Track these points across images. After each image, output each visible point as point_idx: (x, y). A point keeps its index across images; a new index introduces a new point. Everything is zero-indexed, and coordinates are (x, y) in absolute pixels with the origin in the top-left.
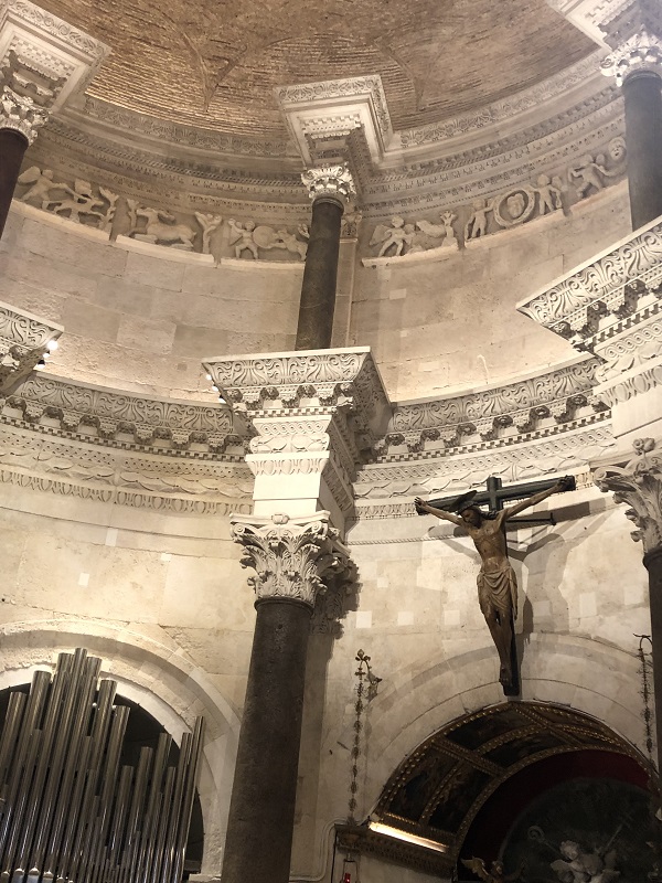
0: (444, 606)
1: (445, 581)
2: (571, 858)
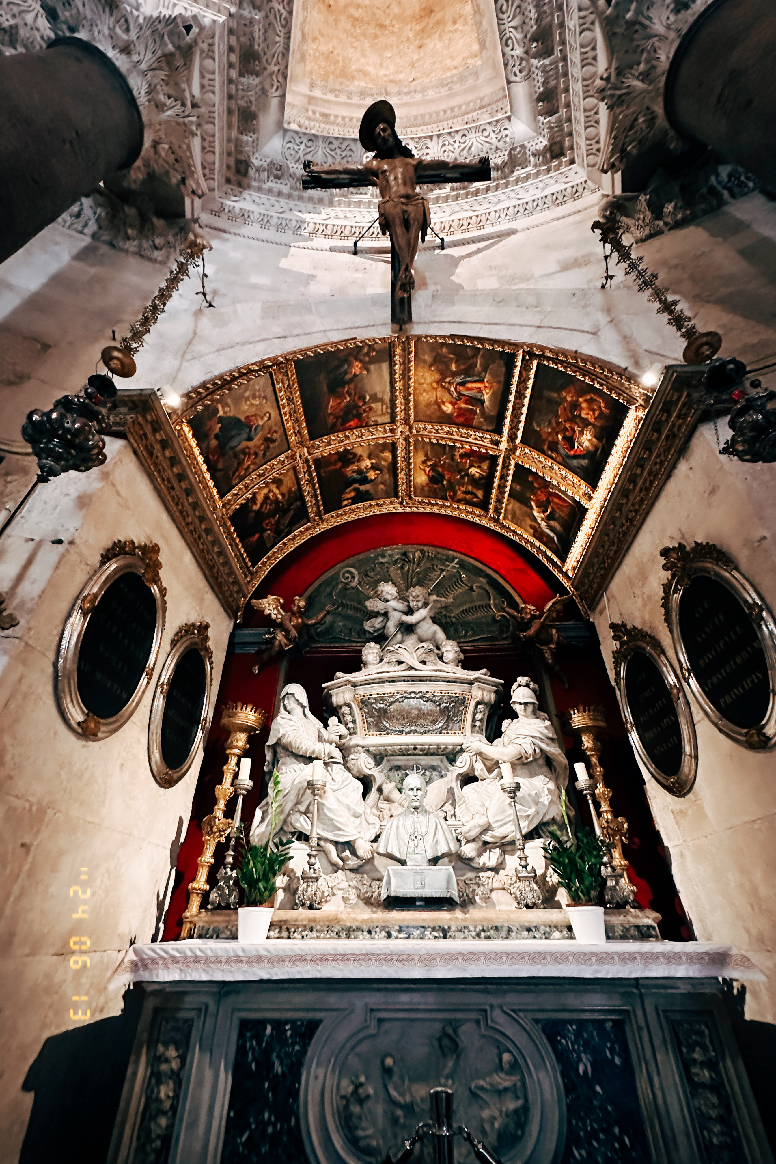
0: (311, 282)
1: (313, 270)
2: (389, 597)
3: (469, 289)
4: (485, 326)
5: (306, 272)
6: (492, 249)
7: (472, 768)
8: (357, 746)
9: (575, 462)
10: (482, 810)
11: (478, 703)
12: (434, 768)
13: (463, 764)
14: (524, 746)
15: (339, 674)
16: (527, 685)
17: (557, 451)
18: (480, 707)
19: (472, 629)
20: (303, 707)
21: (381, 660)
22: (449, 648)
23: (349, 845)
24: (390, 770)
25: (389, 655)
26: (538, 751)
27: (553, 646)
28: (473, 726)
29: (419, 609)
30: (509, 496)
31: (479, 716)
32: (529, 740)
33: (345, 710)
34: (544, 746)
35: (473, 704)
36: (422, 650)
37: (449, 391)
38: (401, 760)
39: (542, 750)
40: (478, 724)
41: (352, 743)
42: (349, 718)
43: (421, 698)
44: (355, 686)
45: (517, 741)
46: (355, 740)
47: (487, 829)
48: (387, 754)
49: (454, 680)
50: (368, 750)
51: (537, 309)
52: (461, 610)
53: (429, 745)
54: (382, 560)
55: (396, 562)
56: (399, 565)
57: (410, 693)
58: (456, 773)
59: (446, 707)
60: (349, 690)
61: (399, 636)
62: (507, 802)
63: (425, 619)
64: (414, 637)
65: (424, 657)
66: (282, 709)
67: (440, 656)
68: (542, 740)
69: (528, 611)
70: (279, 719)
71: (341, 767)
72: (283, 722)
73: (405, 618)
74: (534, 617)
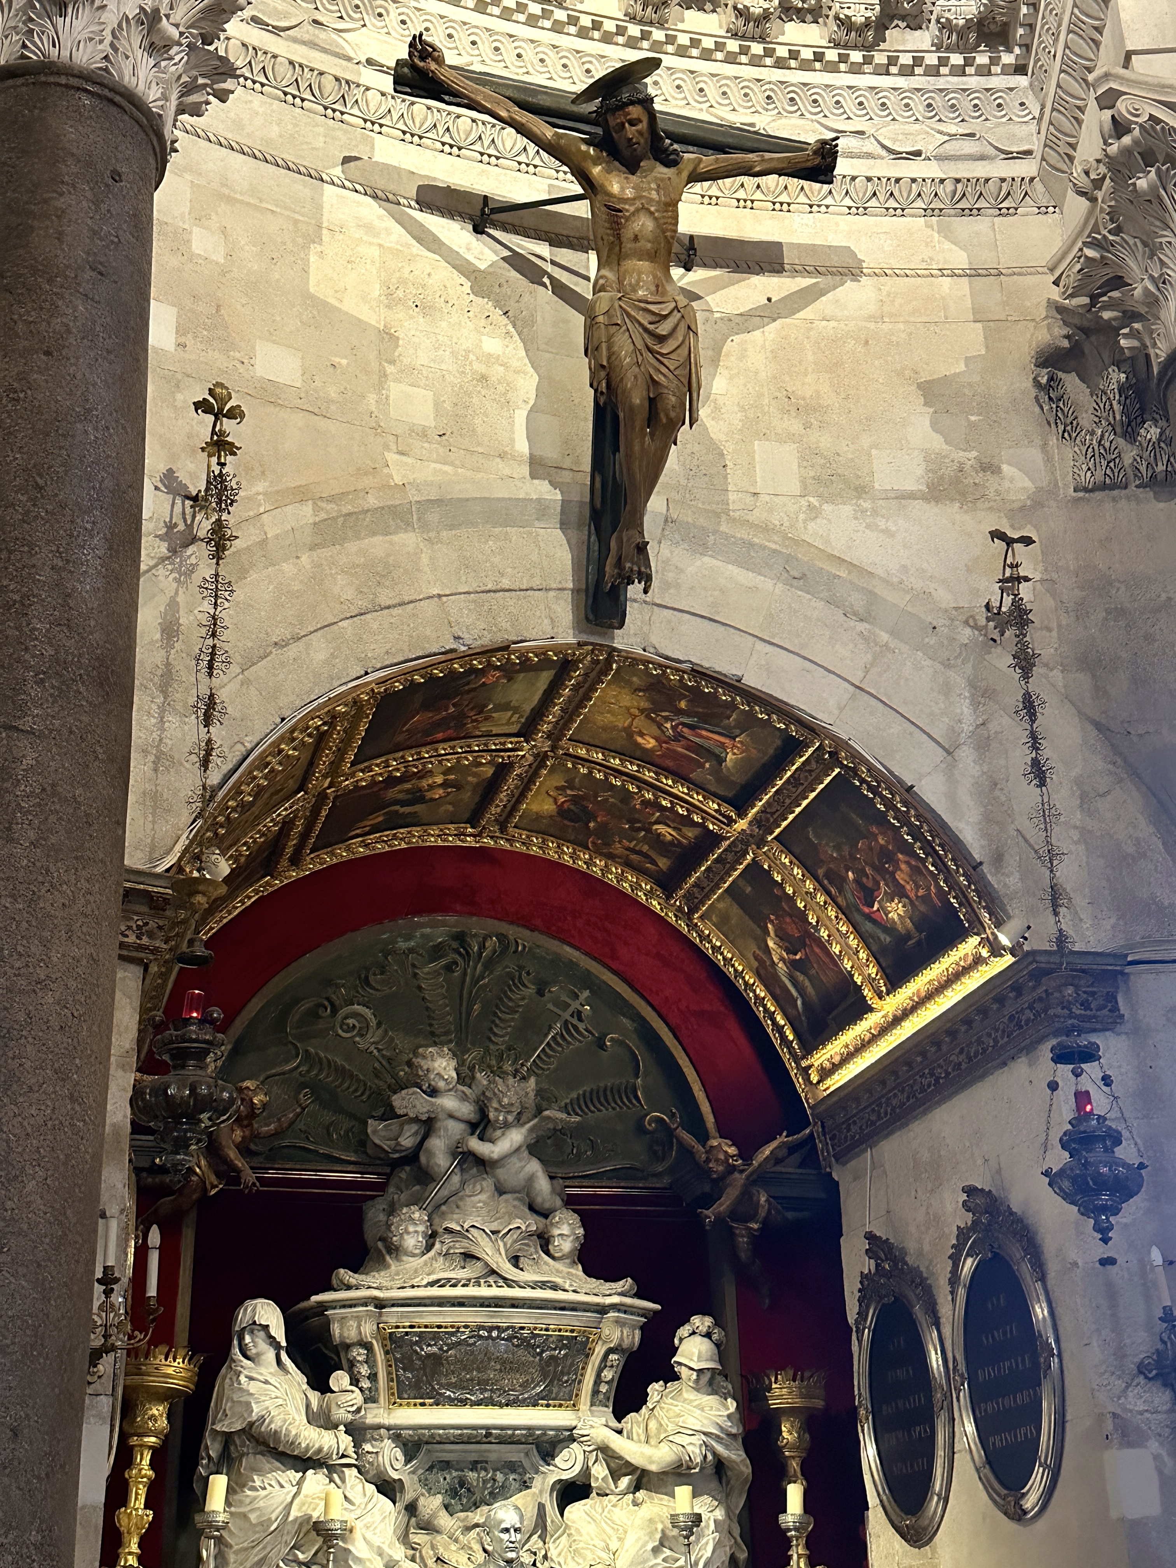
0: (390, 369)
1: (389, 307)
2: (441, 1084)
3: (735, 479)
4: (760, 645)
5: (372, 316)
6: (801, 315)
7: (586, 1472)
8: (379, 1427)
9: (868, 926)
11: (610, 1351)
12: (512, 1467)
13: (566, 1465)
14: (690, 1449)
15: (345, 1274)
16: (708, 1335)
17: (840, 890)
18: (612, 1358)
19: (593, 1146)
20: (277, 1346)
21: (429, 1247)
22: (565, 1230)
24: (430, 1469)
25: (448, 1239)
26: (710, 1457)
27: (756, 1226)
28: (595, 1392)
29: (507, 1126)
30: (726, 891)
31: (608, 1374)
32: (698, 1439)
33: (359, 1354)
34: (720, 1449)
35: (600, 1350)
36: (515, 1235)
37: (660, 726)
38: (451, 1453)
39: (715, 1454)
40: (604, 1388)
41: (370, 1420)
42: (364, 1370)
43: (509, 1339)
44: (380, 1304)
45: (678, 1439)
46: (376, 1415)
48: (431, 1441)
49: (574, 1307)
50: (397, 1435)
51: (862, 627)
52: (574, 1095)
53: (515, 1428)
54: (402, 945)
55: (437, 952)
56: (443, 962)
57: (490, 1329)
58: (552, 1479)
59: (552, 1357)
60: (369, 1314)
61: (456, 1179)
62: (650, 1546)
63: (517, 1150)
64: (488, 1183)
65: (517, 1246)
66: (236, 1351)
67: (544, 1241)
68: (718, 1438)
69: (722, 1156)
70: (243, 1379)
71: (354, 1471)
72: (253, 1387)
73: (475, 1144)
74: (732, 1169)
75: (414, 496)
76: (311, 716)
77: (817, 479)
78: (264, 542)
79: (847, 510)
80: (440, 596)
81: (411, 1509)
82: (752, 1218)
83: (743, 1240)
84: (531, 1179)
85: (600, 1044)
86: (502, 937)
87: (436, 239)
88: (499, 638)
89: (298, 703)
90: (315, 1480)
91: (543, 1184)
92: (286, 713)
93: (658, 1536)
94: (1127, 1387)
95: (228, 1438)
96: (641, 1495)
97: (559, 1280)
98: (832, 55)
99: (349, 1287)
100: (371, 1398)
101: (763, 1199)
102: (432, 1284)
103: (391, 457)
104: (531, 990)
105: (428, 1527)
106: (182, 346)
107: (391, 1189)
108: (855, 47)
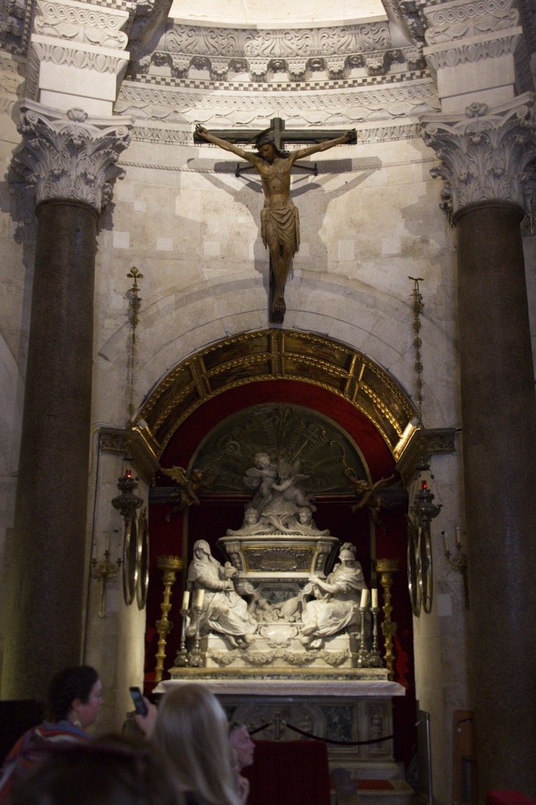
0: (205, 237)
1: (204, 213)
2: (263, 466)
3: (331, 257)
4: (335, 321)
5: (198, 219)
6: (359, 187)
7: (313, 592)
8: (243, 578)
9: (392, 411)
10: (314, 619)
11: (319, 554)
12: (290, 590)
13: (307, 590)
14: (342, 585)
15: (230, 531)
16: (349, 549)
17: (383, 399)
18: (321, 556)
19: (327, 481)
20: (208, 555)
21: (258, 521)
22: (304, 514)
23: (243, 637)
24: (263, 590)
26: (349, 588)
27: (378, 509)
28: (316, 567)
29: (285, 479)
30: (356, 394)
31: (320, 561)
32: (344, 583)
33: (235, 556)
34: (353, 586)
35: (316, 554)
36: (285, 517)
38: (269, 586)
39: (352, 588)
40: (319, 565)
42: (237, 561)
43: (284, 551)
44: (241, 541)
45: (339, 583)
46: (243, 575)
47: (316, 629)
48: (261, 582)
49: (306, 540)
50: (249, 580)
51: (373, 310)
52: (319, 463)
53: (288, 579)
54: (257, 414)
55: (269, 415)
56: (271, 419)
57: (277, 548)
58: (303, 594)
59: (299, 557)
60: (237, 544)
61: (270, 497)
62: (328, 616)
63: (289, 487)
64: (281, 498)
65: (287, 520)
66: (195, 557)
67: (298, 519)
68: (351, 582)
69: (361, 487)
70: (195, 565)
71: (234, 593)
72: (198, 568)
73: (275, 486)
74: (365, 491)
75: (210, 284)
76: (177, 367)
77: (361, 253)
78: (159, 311)
79: (371, 264)
80: (221, 318)
81: (257, 603)
82: (376, 505)
83: (374, 514)
84: (296, 496)
85: (329, 443)
86: (291, 409)
87: (222, 183)
88: (242, 330)
89: (172, 363)
90: (218, 596)
91: (300, 498)
92: (168, 368)
93: (331, 613)
94: (448, 573)
95: (193, 583)
96: (332, 599)
97: (300, 531)
98: (369, 80)
99: (231, 535)
100: (240, 569)
101: (379, 500)
102: (256, 534)
103: (205, 270)
104: (304, 426)
105: (262, 609)
106: (131, 246)
107: (254, 499)
108: (378, 75)
